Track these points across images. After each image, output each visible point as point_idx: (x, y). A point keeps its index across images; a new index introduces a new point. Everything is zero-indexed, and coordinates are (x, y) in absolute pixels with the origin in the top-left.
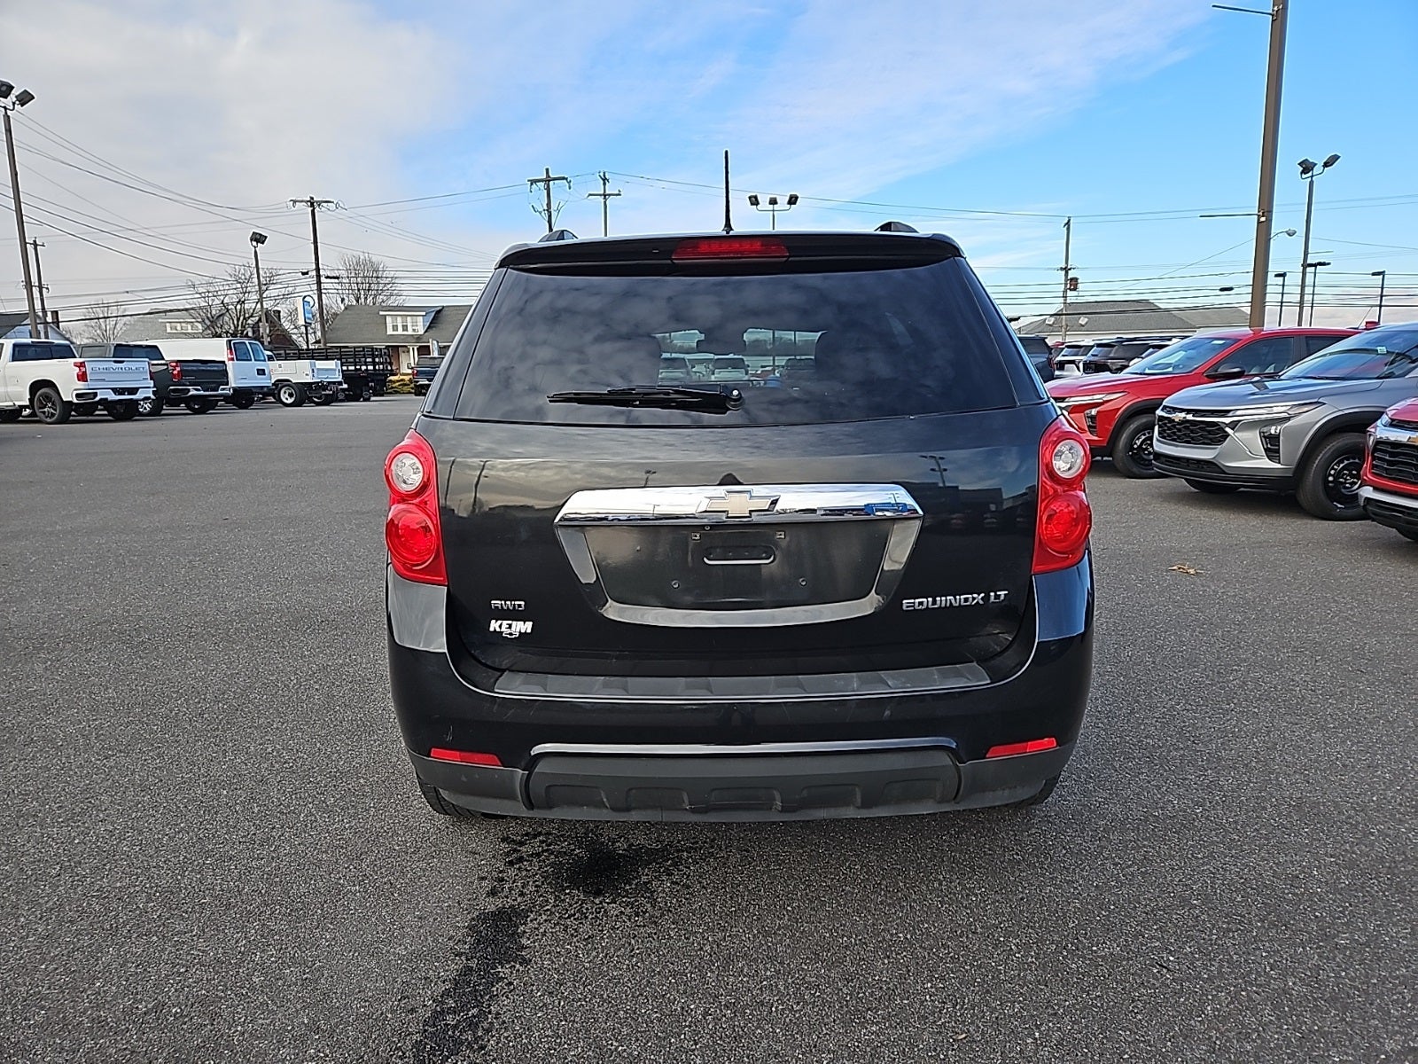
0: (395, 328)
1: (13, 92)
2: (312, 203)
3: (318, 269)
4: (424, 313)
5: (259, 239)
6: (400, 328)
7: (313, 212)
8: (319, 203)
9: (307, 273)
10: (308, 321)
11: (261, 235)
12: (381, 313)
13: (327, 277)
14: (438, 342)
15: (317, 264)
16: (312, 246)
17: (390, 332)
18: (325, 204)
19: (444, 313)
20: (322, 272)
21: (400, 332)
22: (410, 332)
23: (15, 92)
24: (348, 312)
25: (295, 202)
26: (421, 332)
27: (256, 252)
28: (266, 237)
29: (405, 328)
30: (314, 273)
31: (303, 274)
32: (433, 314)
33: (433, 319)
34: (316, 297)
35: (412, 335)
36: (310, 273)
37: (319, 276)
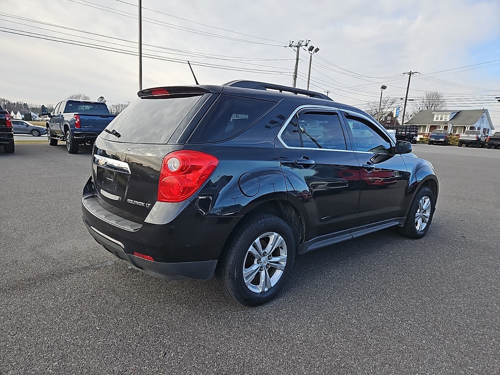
0: (437, 119)
1: (314, 49)
2: (410, 74)
3: (406, 97)
4: (451, 113)
5: (384, 87)
6: (439, 119)
7: (410, 77)
8: (413, 73)
9: (402, 99)
10: (397, 116)
11: (385, 86)
12: (433, 113)
13: (409, 100)
14: (452, 125)
15: (407, 96)
16: (407, 89)
17: (435, 120)
18: (415, 73)
19: (461, 113)
20: (408, 98)
21: (439, 120)
22: (443, 120)
23: (315, 49)
24: (421, 112)
25: (404, 73)
26: (448, 120)
27: (382, 92)
28: (387, 87)
29: (441, 119)
30: (405, 99)
31: (401, 99)
32: (456, 113)
33: (455, 115)
34: (403, 107)
35: (444, 122)
36: (403, 99)
37: (406, 100)
